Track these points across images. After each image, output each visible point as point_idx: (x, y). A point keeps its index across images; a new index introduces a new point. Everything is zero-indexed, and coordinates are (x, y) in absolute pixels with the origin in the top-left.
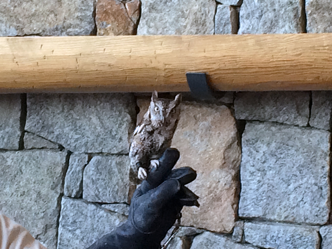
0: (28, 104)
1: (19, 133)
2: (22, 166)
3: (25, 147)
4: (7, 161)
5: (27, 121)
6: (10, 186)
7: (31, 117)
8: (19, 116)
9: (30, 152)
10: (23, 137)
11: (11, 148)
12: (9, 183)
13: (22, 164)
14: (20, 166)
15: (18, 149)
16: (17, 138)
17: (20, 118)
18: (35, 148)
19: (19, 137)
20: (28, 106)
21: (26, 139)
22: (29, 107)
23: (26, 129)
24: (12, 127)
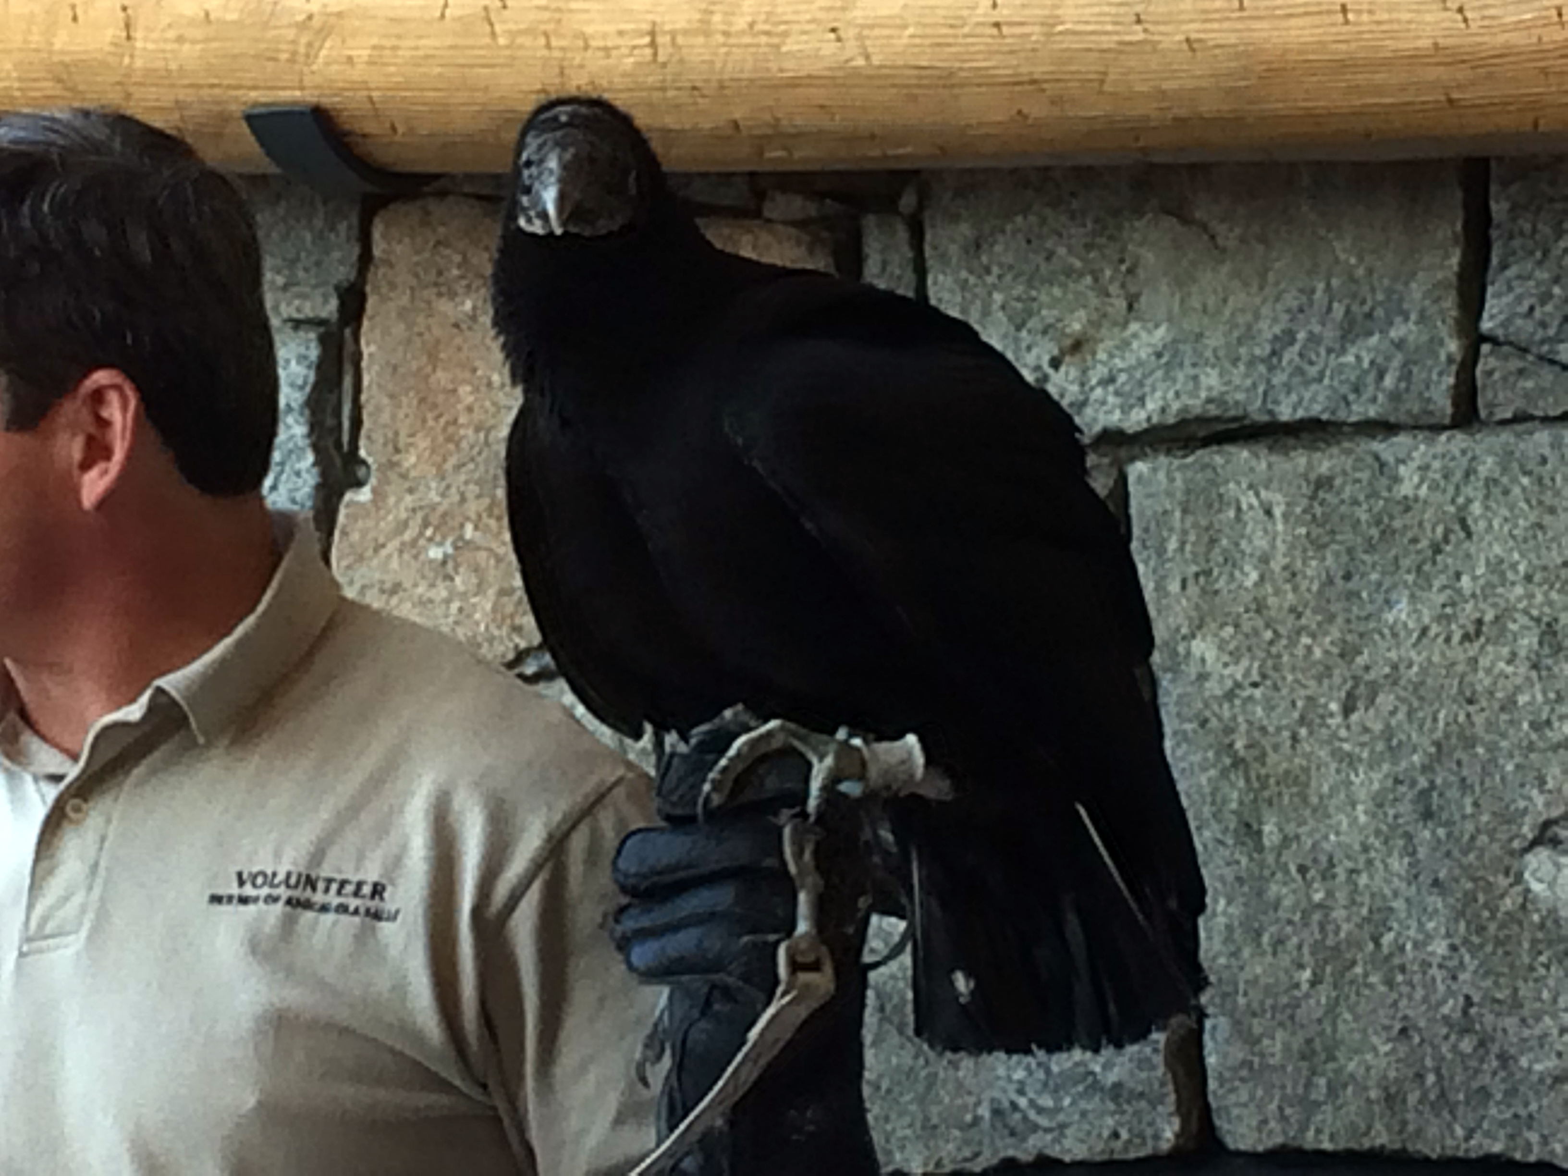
0: (1498, 208)
1: (1453, 346)
2: (1469, 501)
3: (1483, 413)
4: (1396, 479)
5: (1490, 290)
6: (1412, 596)
7: (1511, 272)
8: (1456, 268)
9: (1506, 436)
10: (1475, 363)
11: (1415, 417)
12: (1410, 578)
13: (1468, 491)
14: (1461, 500)
15: (1447, 421)
16: (1440, 374)
17: (1461, 276)
18: (1531, 418)
19: (1454, 368)
20: (1495, 222)
21: (1489, 373)
22: (1499, 226)
23: (1486, 325)
24: (1423, 318)
